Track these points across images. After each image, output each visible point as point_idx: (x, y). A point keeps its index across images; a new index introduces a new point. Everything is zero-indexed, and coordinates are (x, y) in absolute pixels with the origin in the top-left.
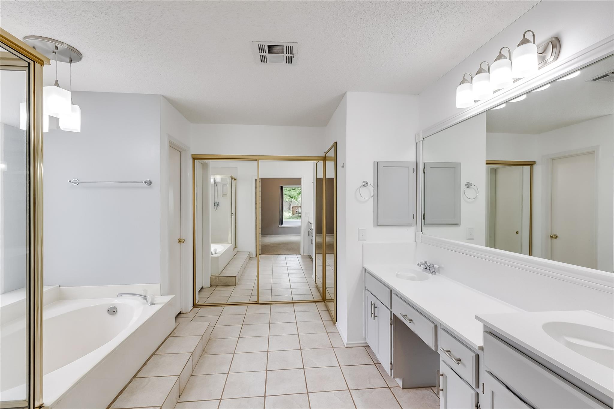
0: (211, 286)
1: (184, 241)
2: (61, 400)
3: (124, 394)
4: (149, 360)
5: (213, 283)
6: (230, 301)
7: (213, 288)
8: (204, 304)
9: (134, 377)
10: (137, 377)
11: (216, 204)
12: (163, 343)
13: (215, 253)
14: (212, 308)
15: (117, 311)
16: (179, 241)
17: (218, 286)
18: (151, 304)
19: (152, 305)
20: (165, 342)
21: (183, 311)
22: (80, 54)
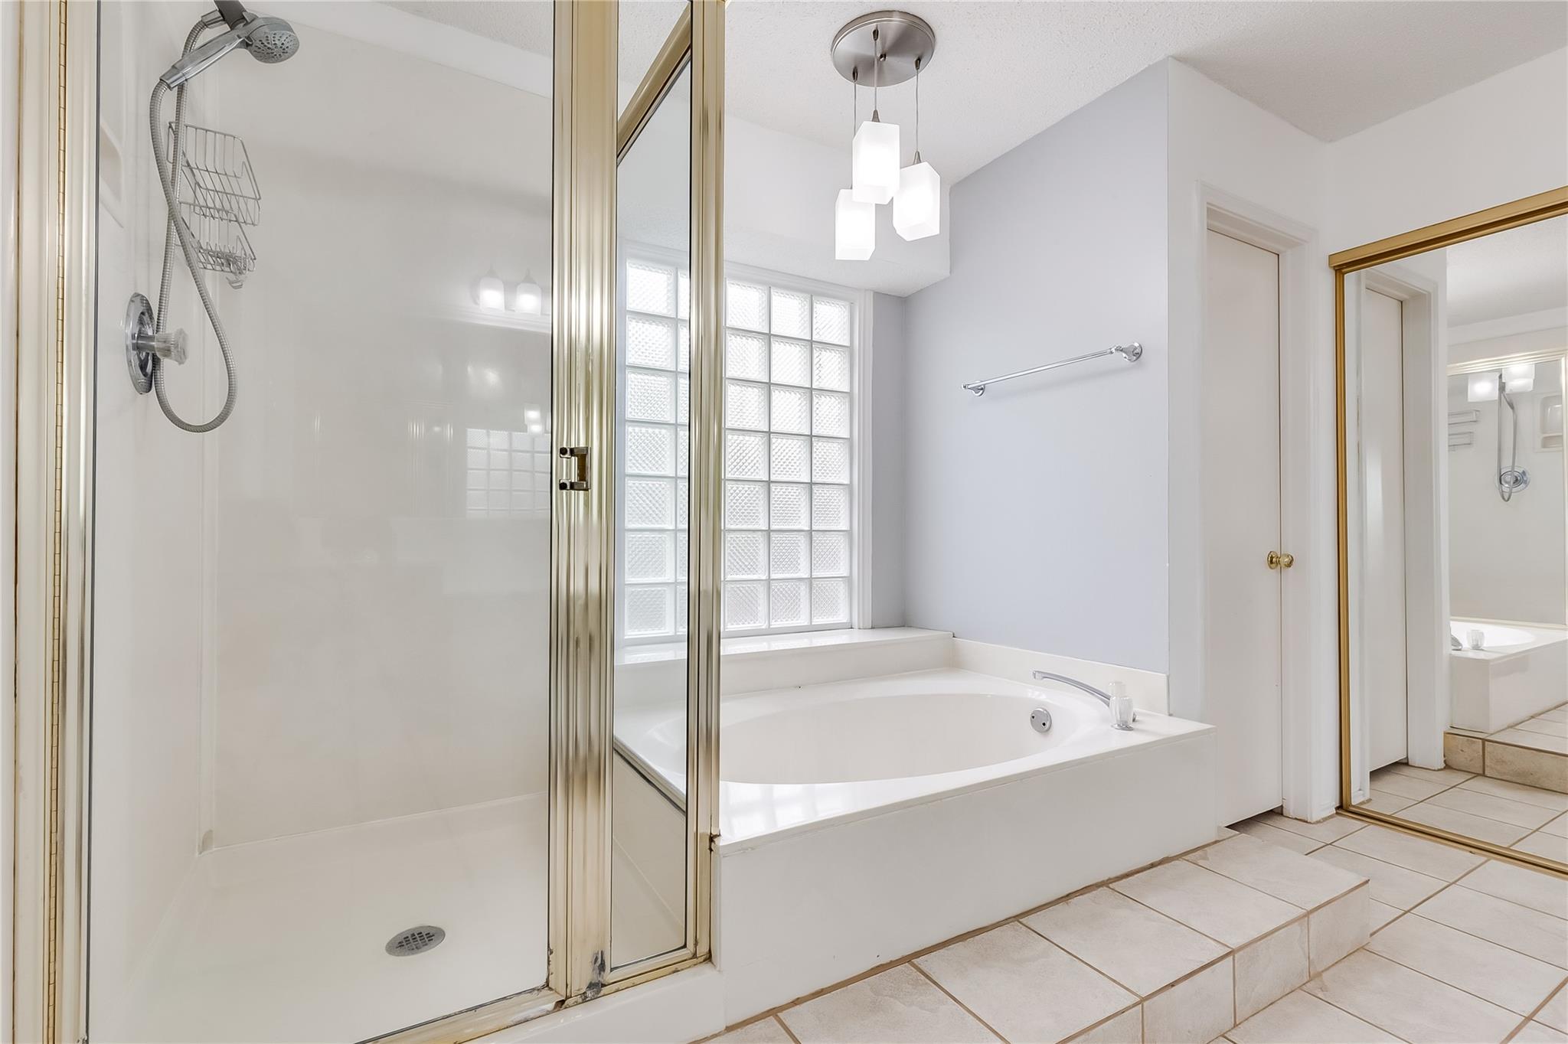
0: (1448, 767)
1: (1291, 562)
2: (752, 849)
3: (965, 947)
4: (1081, 894)
5: (1460, 759)
6: (1525, 848)
7: (1455, 778)
8: (1390, 816)
9: (1017, 918)
10: (1024, 922)
11: (1508, 478)
12: (1152, 866)
13: (1477, 648)
14: (1418, 839)
15: (1050, 726)
16: (1271, 562)
17: (1483, 775)
18: (1119, 725)
19: (1123, 729)
20: (1159, 867)
21: (1290, 810)
22: (923, 24)
